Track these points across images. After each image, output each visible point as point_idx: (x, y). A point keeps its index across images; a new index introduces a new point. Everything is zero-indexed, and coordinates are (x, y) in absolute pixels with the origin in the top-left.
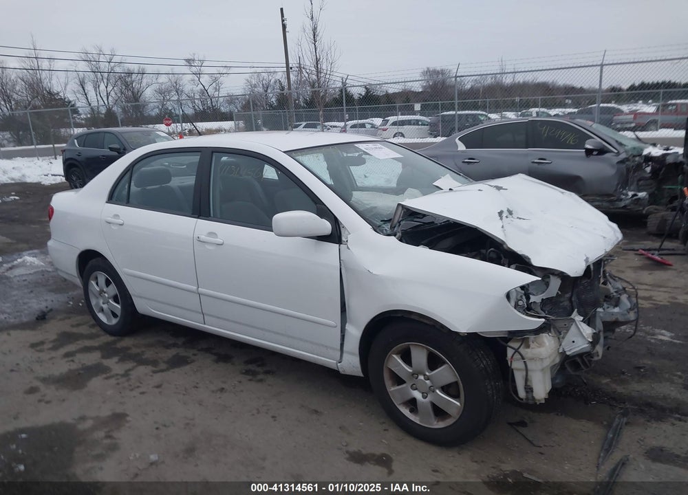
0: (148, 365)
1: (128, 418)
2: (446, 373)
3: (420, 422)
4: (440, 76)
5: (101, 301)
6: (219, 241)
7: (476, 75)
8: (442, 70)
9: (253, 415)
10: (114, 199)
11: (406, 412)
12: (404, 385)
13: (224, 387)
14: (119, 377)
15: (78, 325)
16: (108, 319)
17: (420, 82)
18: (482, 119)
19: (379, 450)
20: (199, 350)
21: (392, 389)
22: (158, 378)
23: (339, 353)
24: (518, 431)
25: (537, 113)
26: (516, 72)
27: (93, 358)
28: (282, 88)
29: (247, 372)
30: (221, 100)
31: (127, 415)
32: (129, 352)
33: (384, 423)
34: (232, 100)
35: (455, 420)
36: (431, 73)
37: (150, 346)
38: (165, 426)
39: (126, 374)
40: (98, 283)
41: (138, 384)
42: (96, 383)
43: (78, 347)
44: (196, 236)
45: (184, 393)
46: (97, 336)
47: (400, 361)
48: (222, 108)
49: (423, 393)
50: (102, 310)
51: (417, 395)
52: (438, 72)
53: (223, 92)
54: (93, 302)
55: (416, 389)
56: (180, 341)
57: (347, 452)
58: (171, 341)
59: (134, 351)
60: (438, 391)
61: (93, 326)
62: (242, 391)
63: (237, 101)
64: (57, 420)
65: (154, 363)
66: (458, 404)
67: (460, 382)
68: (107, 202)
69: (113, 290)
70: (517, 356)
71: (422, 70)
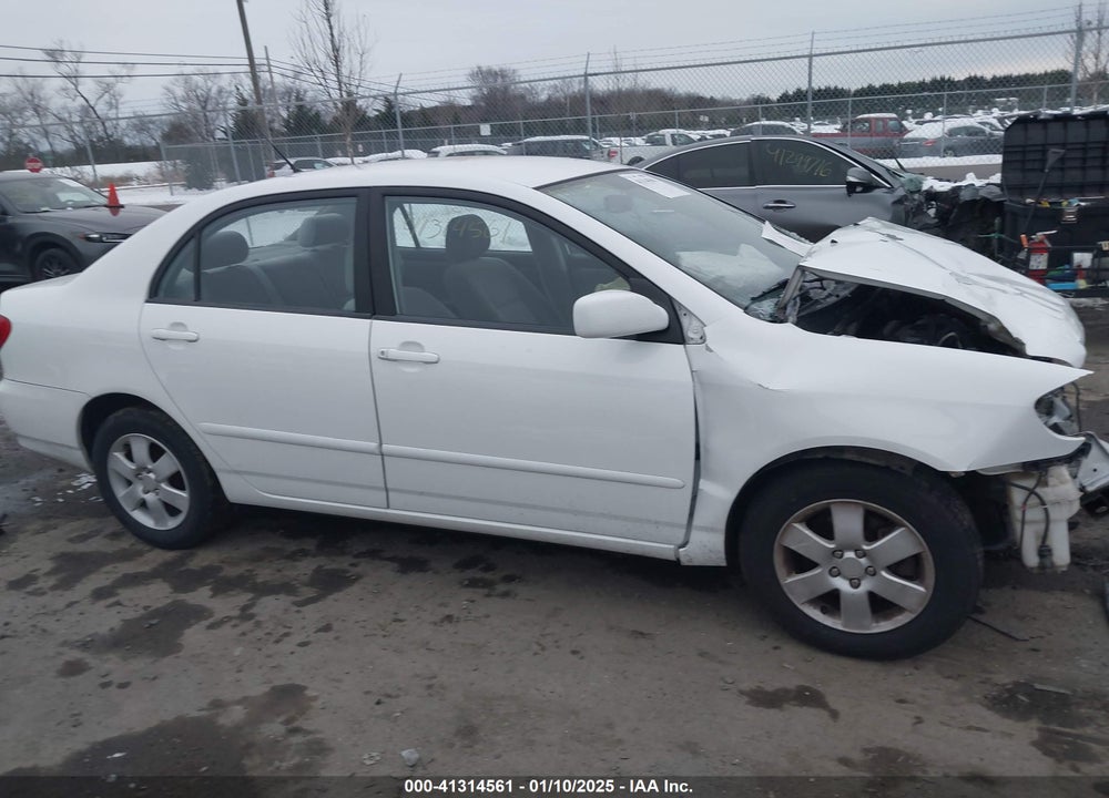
0: (277, 593)
1: (309, 693)
2: (900, 542)
3: (844, 627)
4: (500, 80)
5: (140, 488)
6: (428, 355)
7: (552, 79)
8: (501, 71)
9: (536, 654)
10: (161, 294)
11: (815, 614)
12: (817, 571)
13: (447, 613)
14: (234, 622)
15: (83, 538)
16: (157, 521)
17: (470, 90)
18: (588, 147)
19: (792, 682)
20: (356, 556)
21: (790, 581)
22: (313, 613)
23: (684, 531)
24: (977, 621)
25: (673, 135)
26: (637, 71)
27: (158, 594)
28: (243, 102)
29: (473, 583)
30: (123, 123)
31: (305, 688)
32: (221, 575)
33: (765, 637)
34: (143, 123)
35: (913, 616)
36: (483, 75)
37: (258, 559)
38: (389, 696)
39: (246, 614)
40: (132, 458)
41: (286, 630)
42: (194, 636)
43: (113, 577)
44: (375, 351)
45: (384, 633)
46: (140, 554)
47: (808, 532)
48: (126, 140)
49: (851, 580)
50: (143, 505)
51: (841, 584)
52: (496, 73)
53: (125, 111)
54: (120, 492)
55: (839, 574)
56: (310, 544)
57: (742, 693)
58: (292, 546)
59: (231, 572)
60: (884, 574)
61: (115, 536)
62: (487, 616)
63: (151, 126)
64: (169, 717)
65: (286, 588)
66: (922, 589)
67: (929, 553)
68: (147, 302)
69: (169, 463)
70: (1033, 500)
71: (468, 71)
